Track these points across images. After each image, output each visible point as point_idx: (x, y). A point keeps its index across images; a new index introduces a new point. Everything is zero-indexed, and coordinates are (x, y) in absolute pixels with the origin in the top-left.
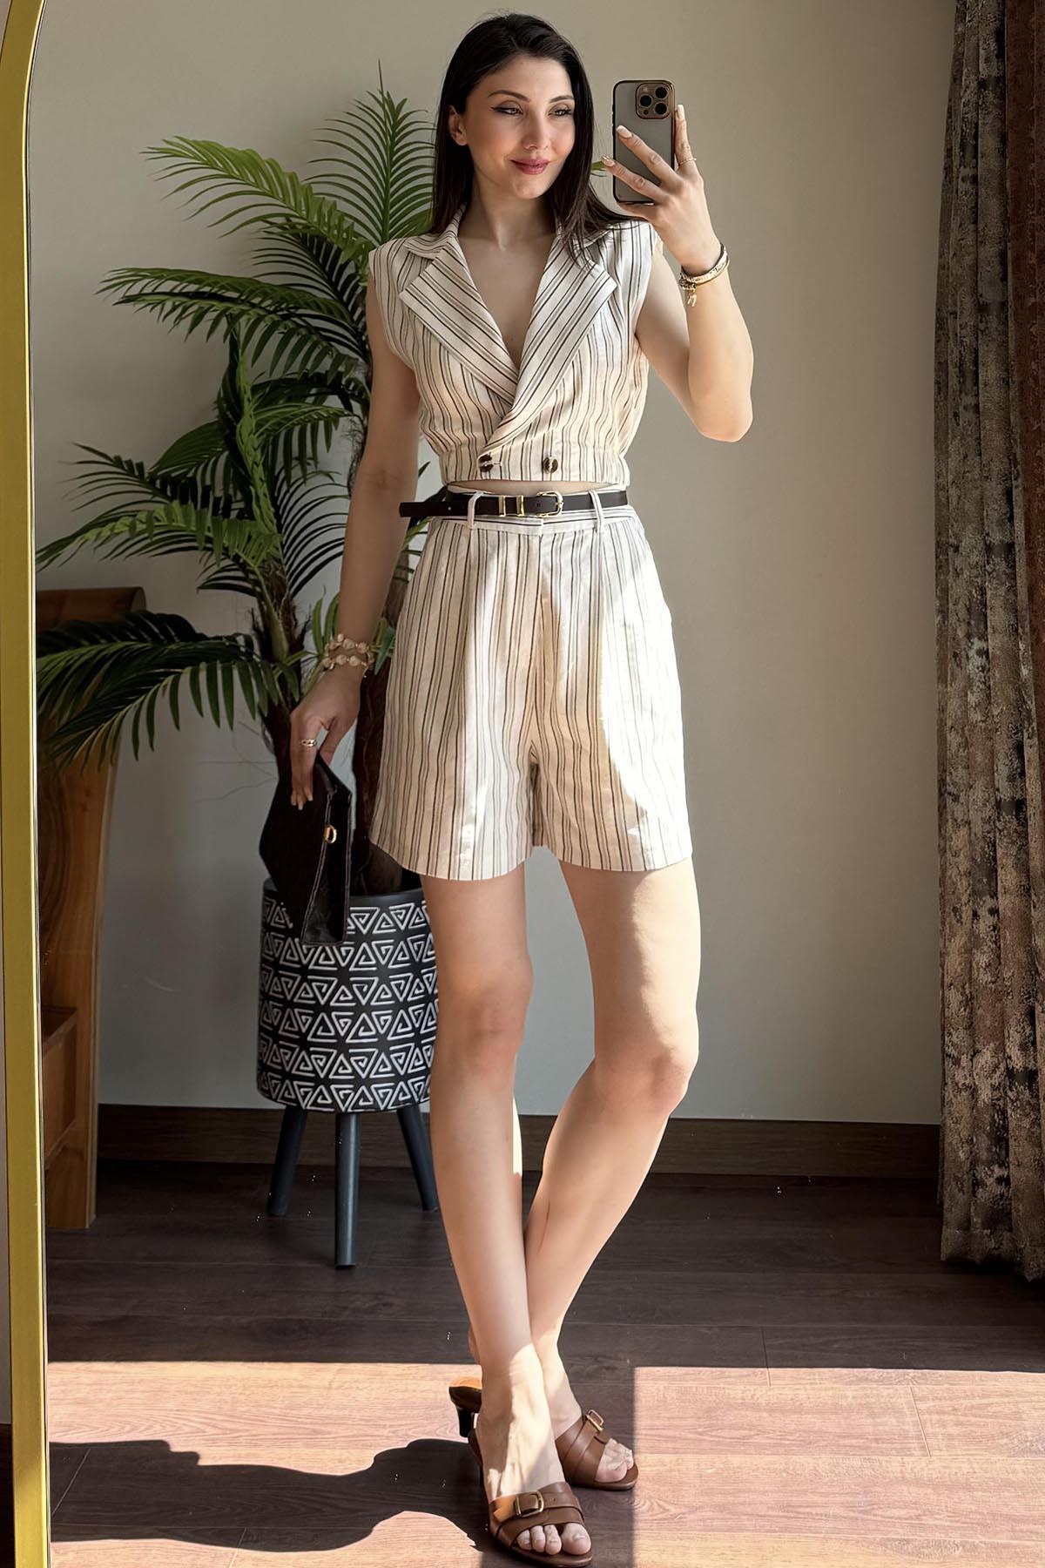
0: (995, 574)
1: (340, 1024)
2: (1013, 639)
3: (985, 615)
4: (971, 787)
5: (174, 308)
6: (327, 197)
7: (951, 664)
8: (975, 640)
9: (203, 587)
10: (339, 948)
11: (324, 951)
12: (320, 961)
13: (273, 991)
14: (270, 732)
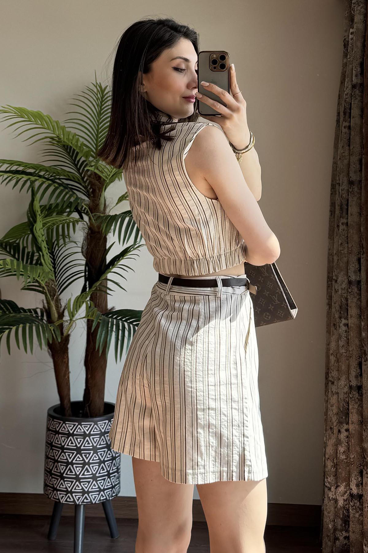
0: (352, 293)
1: (77, 469)
2: (359, 320)
3: (347, 310)
4: (339, 379)
7: (332, 328)
8: (343, 320)
9: (22, 289)
10: (77, 439)
11: (71, 440)
12: (69, 444)
13: (50, 455)
14: (50, 350)
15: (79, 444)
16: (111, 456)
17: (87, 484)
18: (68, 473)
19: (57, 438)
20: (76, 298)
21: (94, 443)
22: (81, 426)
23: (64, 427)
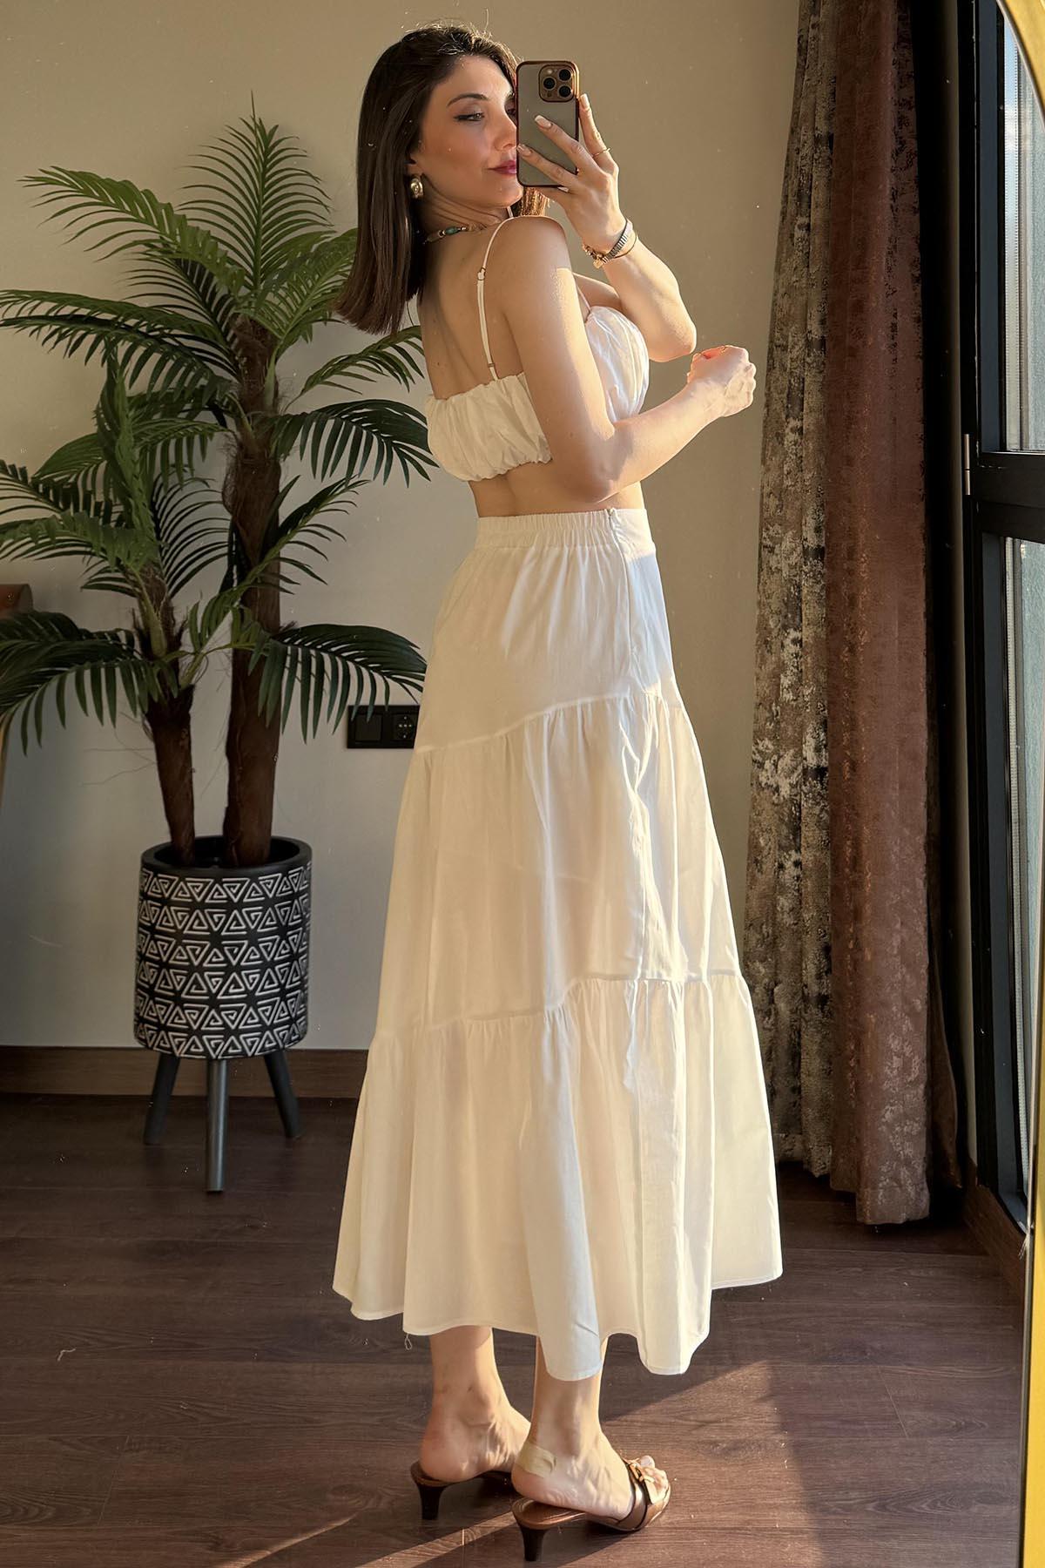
1: (211, 983)
3: (801, 609)
5: (53, 332)
6: (199, 223)
8: (791, 631)
9: (86, 587)
10: (211, 914)
11: (197, 917)
12: (195, 927)
13: (150, 953)
14: (149, 721)
15: (216, 926)
16: (287, 951)
17: (235, 1014)
18: (193, 991)
19: (165, 915)
20: (209, 603)
21: (250, 924)
22: (221, 885)
23: (182, 888)
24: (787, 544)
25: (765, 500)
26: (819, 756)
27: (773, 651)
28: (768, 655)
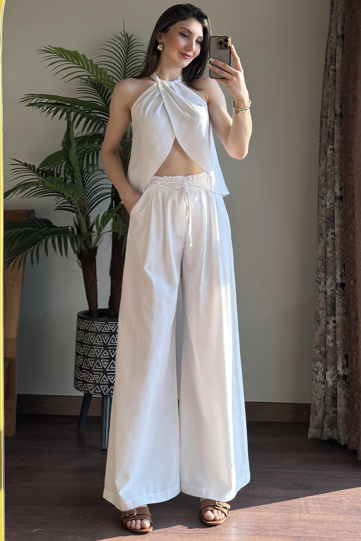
1: (104, 364)
5: (47, 108)
6: (103, 69)
9: (55, 210)
10: (104, 336)
11: (99, 337)
12: (98, 341)
13: (81, 352)
14: (80, 261)
15: (106, 341)
18: (97, 367)
19: (86, 336)
20: (104, 214)
23: (93, 326)
24: (329, 195)
25: (320, 178)
26: (342, 279)
27: (324, 237)
28: (321, 239)
